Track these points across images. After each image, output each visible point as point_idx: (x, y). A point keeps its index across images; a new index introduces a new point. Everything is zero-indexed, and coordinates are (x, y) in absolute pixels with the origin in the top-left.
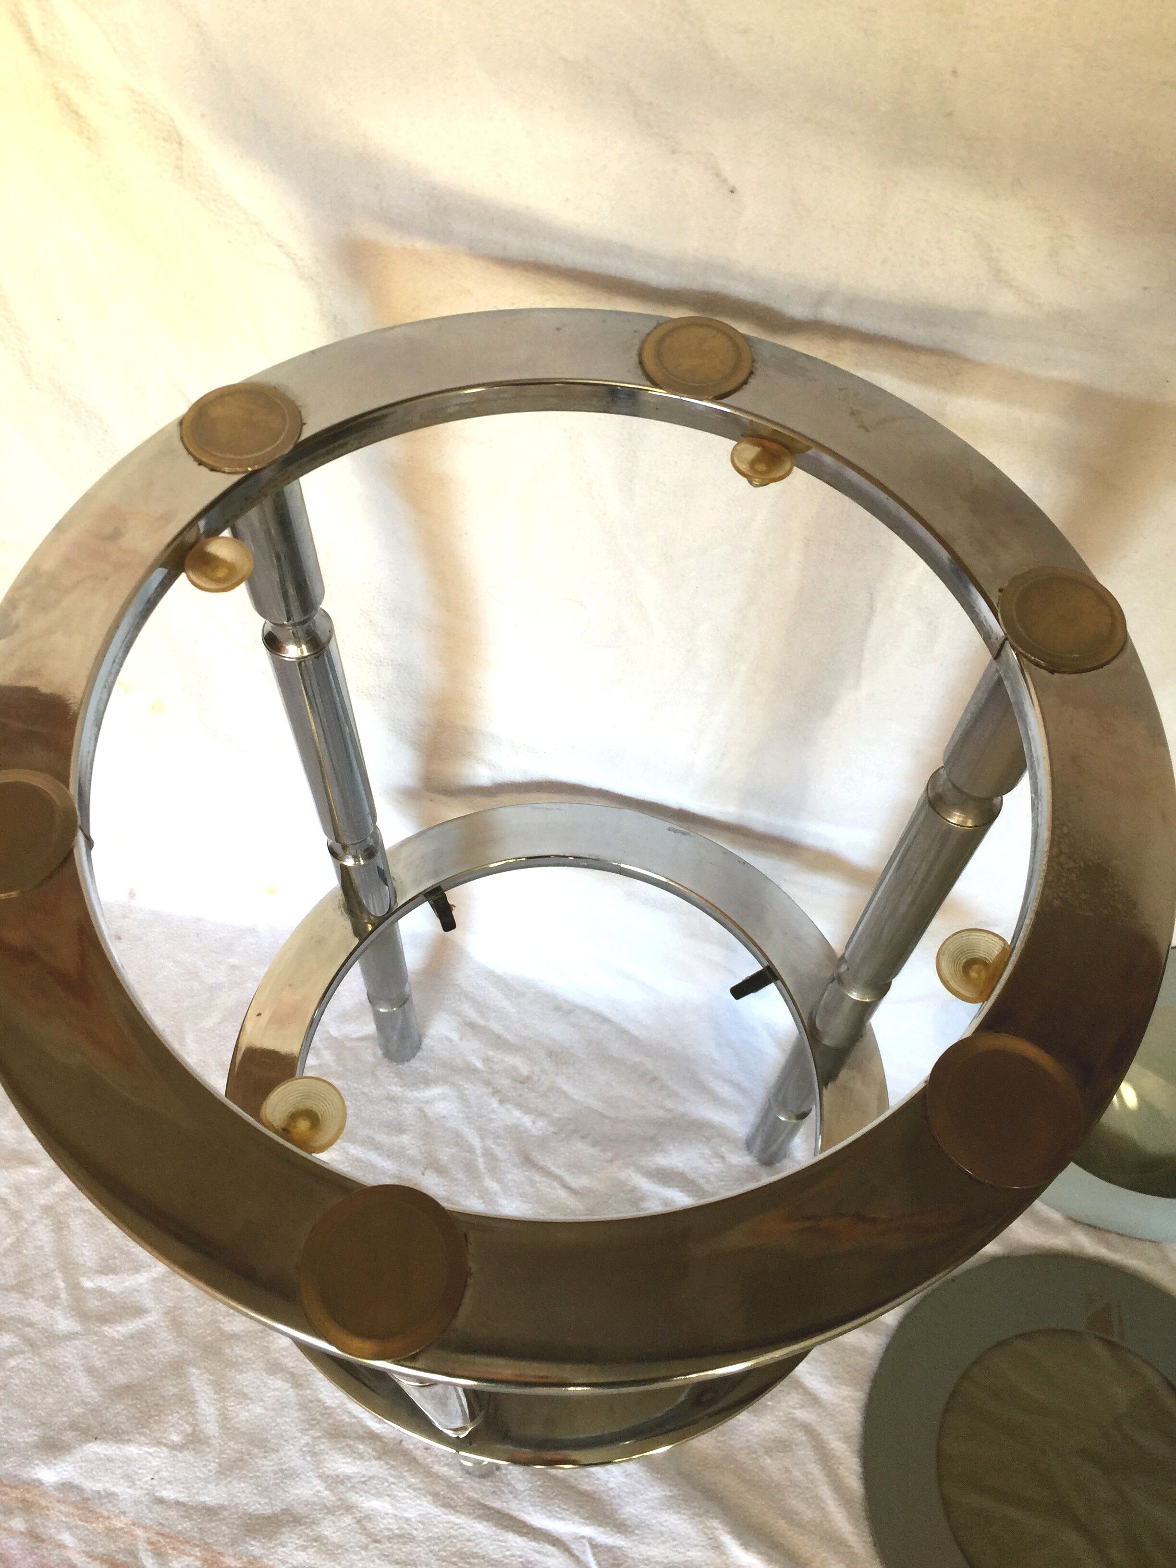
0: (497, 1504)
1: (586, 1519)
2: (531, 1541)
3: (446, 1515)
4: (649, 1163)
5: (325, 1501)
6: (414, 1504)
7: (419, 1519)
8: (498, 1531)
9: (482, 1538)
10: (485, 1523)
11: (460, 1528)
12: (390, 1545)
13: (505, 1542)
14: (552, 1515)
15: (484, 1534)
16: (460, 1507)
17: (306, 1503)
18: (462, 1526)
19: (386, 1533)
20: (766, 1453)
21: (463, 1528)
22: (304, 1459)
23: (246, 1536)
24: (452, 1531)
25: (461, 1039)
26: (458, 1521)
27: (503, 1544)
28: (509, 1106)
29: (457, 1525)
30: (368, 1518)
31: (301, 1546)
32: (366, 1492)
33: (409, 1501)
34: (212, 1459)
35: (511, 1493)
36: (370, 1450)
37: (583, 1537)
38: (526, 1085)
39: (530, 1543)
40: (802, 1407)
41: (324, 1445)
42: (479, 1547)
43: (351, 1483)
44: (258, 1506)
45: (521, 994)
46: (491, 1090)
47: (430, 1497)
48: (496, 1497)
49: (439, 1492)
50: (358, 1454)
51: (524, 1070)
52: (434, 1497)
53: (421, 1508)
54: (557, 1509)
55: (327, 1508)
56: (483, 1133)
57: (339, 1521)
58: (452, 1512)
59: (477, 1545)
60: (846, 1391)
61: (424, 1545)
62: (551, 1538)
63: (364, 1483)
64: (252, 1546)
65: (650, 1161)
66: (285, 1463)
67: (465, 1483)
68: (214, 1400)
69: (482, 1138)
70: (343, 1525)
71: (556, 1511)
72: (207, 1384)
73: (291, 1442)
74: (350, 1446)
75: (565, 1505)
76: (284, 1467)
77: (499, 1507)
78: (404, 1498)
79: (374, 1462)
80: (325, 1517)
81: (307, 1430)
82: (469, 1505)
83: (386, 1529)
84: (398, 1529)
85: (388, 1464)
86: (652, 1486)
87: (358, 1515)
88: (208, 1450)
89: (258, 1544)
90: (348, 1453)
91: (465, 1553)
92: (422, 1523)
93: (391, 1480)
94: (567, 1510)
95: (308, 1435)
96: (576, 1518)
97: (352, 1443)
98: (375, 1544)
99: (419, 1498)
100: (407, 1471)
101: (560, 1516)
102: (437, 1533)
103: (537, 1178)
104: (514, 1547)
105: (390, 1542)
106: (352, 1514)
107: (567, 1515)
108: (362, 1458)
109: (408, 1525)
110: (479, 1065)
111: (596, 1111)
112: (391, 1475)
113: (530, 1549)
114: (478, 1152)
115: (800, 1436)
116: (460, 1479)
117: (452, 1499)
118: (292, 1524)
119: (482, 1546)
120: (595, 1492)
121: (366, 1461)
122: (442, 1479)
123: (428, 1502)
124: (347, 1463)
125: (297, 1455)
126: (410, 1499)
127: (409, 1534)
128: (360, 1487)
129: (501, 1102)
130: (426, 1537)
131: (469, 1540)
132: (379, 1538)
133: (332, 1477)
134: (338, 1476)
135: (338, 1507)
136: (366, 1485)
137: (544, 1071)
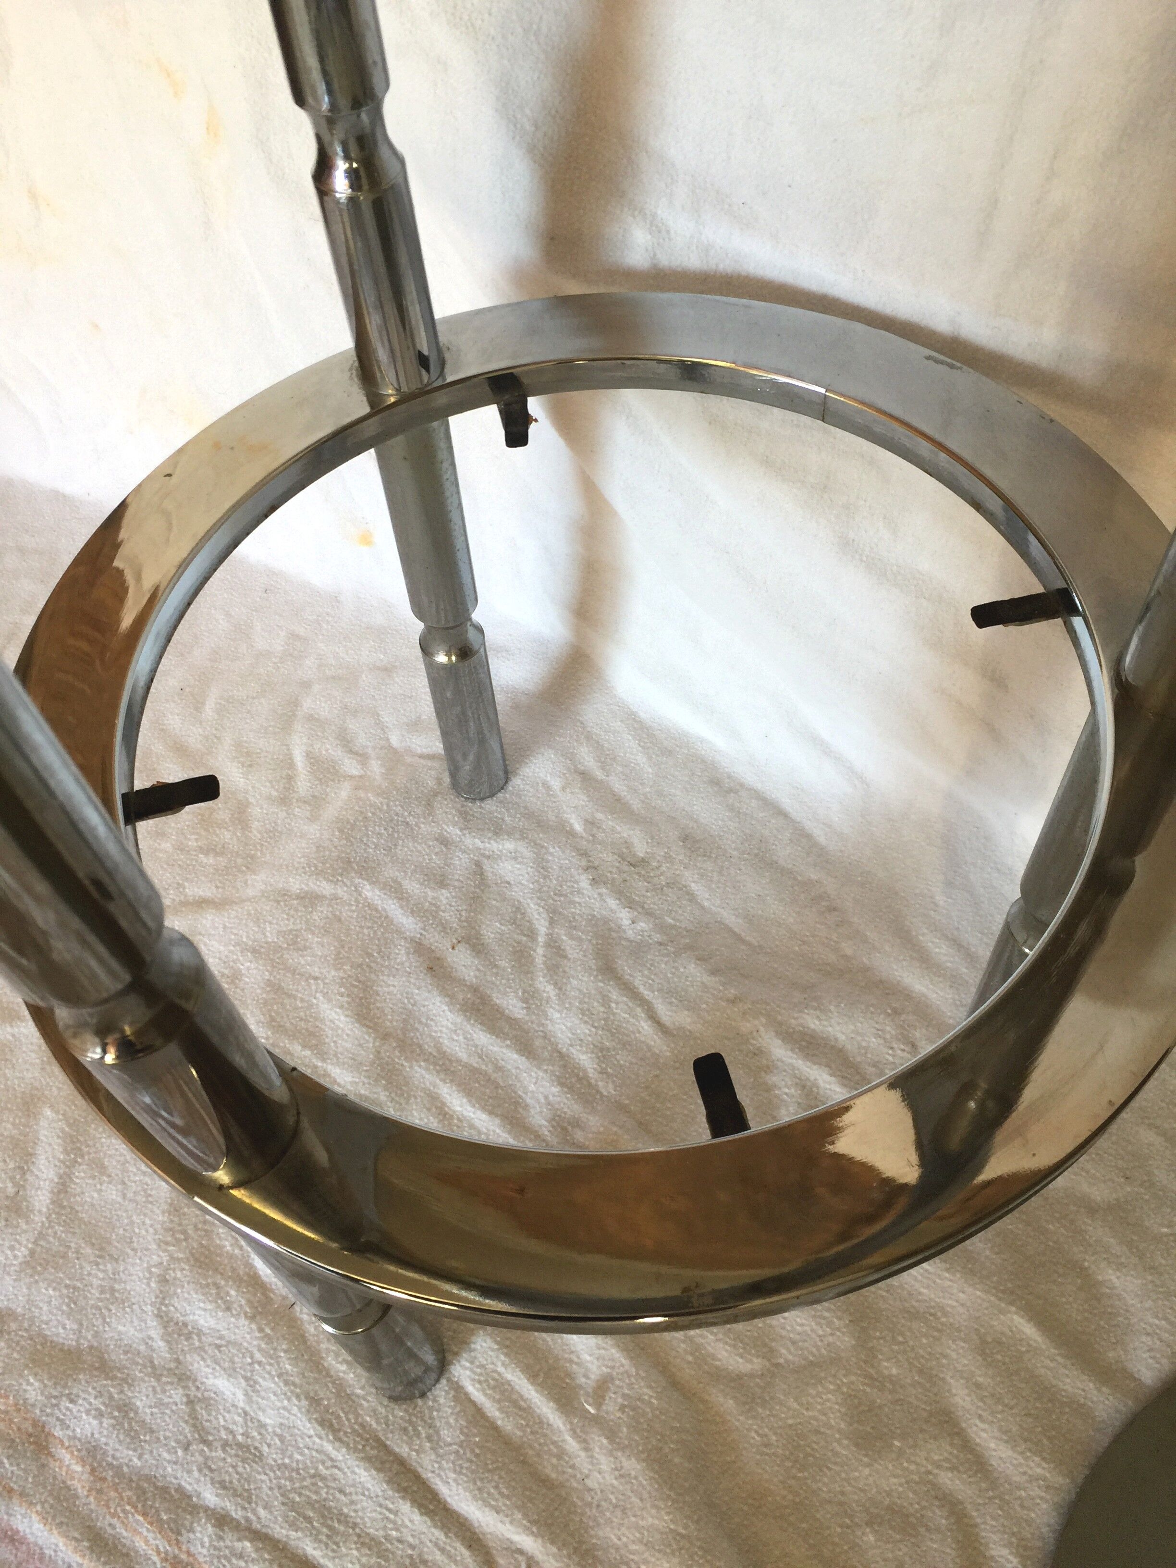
0: (403, 1450)
1: (534, 1522)
2: (435, 1527)
3: (321, 1438)
4: (793, 1021)
5: (155, 1355)
6: (279, 1404)
7: (278, 1431)
8: (390, 1493)
9: (363, 1495)
10: (374, 1472)
11: (336, 1467)
12: (223, 1455)
13: (396, 1513)
14: (481, 1496)
15: (368, 1490)
16: (345, 1433)
17: (127, 1348)
18: (338, 1464)
19: (223, 1434)
20: (869, 1524)
21: (339, 1469)
22: (148, 1285)
23: (27, 1366)
24: (321, 1467)
25: (564, 789)
26: (334, 1454)
27: (392, 1516)
28: (604, 890)
29: (332, 1460)
30: (207, 1402)
31: (97, 1409)
32: (217, 1362)
33: (273, 1398)
34: (25, 1242)
35: (429, 1438)
36: (243, 1302)
37: (521, 1552)
38: (637, 870)
39: (433, 1530)
40: (952, 1469)
41: (182, 1273)
42: (353, 1507)
43: (200, 1340)
44: (61, 1331)
45: (668, 752)
46: (584, 863)
47: (305, 1403)
48: (405, 1438)
49: (322, 1399)
50: (226, 1302)
51: (641, 849)
52: (311, 1405)
53: (287, 1414)
54: (492, 1491)
55: (153, 1367)
56: (554, 916)
57: (164, 1391)
58: (331, 1437)
59: (352, 1502)
60: (1039, 1468)
61: (272, 1474)
62: (468, 1534)
63: (218, 1347)
64: (29, 1384)
65: (796, 1019)
66: (121, 1281)
67: (365, 1399)
68: (60, 1161)
69: (552, 922)
70: (167, 1400)
71: (489, 1494)
72: (58, 1137)
73: (139, 1254)
74: (217, 1286)
75: (507, 1488)
76: (117, 1287)
77: (405, 1455)
78: (267, 1390)
79: (243, 1321)
80: (146, 1379)
81: (167, 1243)
82: (359, 1435)
83: (226, 1429)
84: (243, 1434)
85: (261, 1330)
86: (655, 1506)
87: (193, 1392)
88: (25, 1227)
89: (37, 1384)
90: (211, 1295)
91: (329, 1509)
92: (281, 1438)
93: (258, 1356)
94: (508, 1497)
95: (165, 1251)
96: (518, 1516)
97: (223, 1283)
98: (201, 1446)
99: (289, 1400)
100: (285, 1351)
101: (493, 1503)
102: (298, 1461)
103: (615, 995)
104: (407, 1527)
105: (224, 1451)
106: (186, 1387)
107: (505, 1505)
108: (228, 1309)
109: (260, 1434)
110: (578, 827)
111: (730, 930)
112: (260, 1350)
113: (431, 1541)
114: (541, 939)
115: (940, 1518)
116: (359, 1391)
117: (338, 1417)
118: (96, 1373)
119: (359, 1506)
120: (562, 1485)
121: (233, 1315)
122: (333, 1383)
123: (300, 1408)
124: (205, 1310)
125: (141, 1275)
126: (275, 1394)
127: (256, 1448)
128: (210, 1352)
129: (594, 882)
130: (280, 1462)
131: (341, 1491)
132: (211, 1438)
133: (177, 1324)
134: (185, 1325)
135: (170, 1369)
136: (220, 1352)
137: (668, 858)
